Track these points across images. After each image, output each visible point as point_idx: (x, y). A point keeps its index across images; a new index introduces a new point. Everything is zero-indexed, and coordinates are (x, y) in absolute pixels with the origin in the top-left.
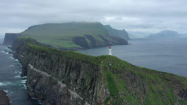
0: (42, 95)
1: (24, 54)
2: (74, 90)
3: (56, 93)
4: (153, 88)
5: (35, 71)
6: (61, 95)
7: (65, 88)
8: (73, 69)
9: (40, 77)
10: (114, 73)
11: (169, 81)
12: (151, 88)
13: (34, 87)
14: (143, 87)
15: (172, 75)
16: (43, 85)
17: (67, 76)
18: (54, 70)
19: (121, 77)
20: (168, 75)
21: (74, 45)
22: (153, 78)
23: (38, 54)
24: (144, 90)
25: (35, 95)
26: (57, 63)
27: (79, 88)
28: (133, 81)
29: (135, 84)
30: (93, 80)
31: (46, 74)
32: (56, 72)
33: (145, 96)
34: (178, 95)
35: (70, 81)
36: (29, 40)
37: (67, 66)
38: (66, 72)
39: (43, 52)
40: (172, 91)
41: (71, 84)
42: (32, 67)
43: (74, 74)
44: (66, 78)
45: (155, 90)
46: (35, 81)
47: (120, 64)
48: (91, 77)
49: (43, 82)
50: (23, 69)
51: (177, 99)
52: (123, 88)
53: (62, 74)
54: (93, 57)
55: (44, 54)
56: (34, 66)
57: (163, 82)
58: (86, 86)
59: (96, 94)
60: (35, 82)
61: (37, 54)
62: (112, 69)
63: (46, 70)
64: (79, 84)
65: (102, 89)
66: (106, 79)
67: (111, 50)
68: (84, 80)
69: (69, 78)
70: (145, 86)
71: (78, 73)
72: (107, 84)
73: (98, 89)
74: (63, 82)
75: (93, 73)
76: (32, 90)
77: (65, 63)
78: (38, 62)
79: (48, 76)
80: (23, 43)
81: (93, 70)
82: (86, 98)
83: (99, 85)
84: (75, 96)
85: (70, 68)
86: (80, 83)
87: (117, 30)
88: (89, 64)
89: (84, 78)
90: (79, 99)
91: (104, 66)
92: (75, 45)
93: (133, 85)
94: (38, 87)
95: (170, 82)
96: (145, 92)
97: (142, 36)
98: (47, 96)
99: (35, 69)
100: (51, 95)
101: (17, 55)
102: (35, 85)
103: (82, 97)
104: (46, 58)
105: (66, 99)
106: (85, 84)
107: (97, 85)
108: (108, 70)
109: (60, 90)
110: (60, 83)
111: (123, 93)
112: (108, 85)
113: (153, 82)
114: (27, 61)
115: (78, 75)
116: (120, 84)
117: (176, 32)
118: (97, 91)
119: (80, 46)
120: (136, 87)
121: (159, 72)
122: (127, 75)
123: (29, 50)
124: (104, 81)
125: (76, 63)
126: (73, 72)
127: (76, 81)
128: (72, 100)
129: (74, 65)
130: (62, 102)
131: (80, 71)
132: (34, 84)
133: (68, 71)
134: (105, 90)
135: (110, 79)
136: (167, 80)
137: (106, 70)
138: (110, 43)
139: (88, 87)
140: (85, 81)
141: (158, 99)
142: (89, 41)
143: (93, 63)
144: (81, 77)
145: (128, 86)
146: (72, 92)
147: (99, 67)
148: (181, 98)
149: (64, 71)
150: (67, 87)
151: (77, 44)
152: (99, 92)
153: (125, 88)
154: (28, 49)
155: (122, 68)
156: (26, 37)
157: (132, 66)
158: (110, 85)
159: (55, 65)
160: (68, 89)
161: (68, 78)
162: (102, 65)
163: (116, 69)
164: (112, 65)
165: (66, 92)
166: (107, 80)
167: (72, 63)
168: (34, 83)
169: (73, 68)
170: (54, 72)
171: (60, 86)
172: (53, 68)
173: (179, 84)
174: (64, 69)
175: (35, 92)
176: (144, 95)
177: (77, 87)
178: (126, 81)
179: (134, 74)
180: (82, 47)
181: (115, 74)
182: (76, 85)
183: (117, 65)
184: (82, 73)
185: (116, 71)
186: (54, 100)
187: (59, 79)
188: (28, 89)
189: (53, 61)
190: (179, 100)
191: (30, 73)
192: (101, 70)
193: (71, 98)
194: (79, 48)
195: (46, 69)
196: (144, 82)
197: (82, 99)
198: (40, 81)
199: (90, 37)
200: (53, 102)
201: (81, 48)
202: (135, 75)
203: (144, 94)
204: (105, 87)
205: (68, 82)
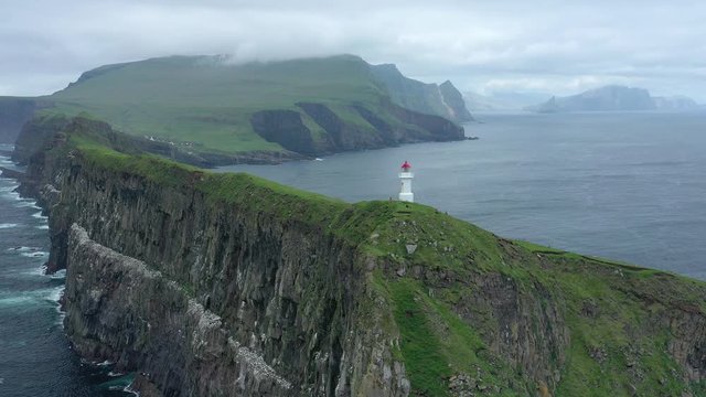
0: (124, 353)
1: (58, 178)
2: (252, 346)
3: (179, 347)
4: (586, 336)
5: (97, 255)
6: (199, 361)
7: (215, 330)
8: (246, 254)
9: (116, 278)
10: (426, 284)
11: (651, 302)
12: (578, 337)
13: (92, 318)
14: (546, 334)
15: (662, 276)
16: (129, 310)
17: (225, 283)
18: (174, 251)
19: (459, 304)
20: (645, 276)
21: (259, 144)
22: (585, 294)
23: (108, 183)
24: (552, 345)
25: (97, 350)
26: (185, 221)
27: (273, 339)
28: (508, 312)
29: (515, 328)
30: (335, 307)
31: (141, 266)
32: (181, 260)
33: (557, 371)
34: (689, 360)
35: (234, 303)
36: (78, 125)
37: (225, 238)
38: (218, 262)
39: (126, 176)
40: (666, 344)
41: (241, 317)
42: (84, 237)
43: (253, 276)
44: (222, 293)
45: (596, 345)
46: (95, 294)
47: (451, 245)
48: (324, 292)
49: (128, 298)
50: (53, 240)
51: (686, 380)
52: (471, 353)
53: (205, 270)
54: (333, 208)
55: (133, 185)
56: (93, 233)
57: (624, 307)
58: (303, 334)
59: (348, 384)
60: (96, 300)
61: (102, 183)
62: (417, 270)
63: (139, 250)
64: (271, 323)
65: (375, 367)
66: (392, 316)
67: (408, 175)
68: (295, 305)
69: (230, 290)
70: (556, 330)
71: (268, 271)
72: (395, 339)
73: (357, 364)
74: (208, 306)
75: (334, 278)
76: (85, 332)
77: (216, 225)
78: (108, 218)
79: (149, 274)
80: (57, 137)
81: (331, 266)
82: (302, 383)
83: (360, 345)
84: (256, 372)
85: (237, 248)
86: (278, 316)
87: (420, 84)
88: (316, 239)
89: (294, 296)
90: (274, 384)
91: (381, 254)
92: (264, 141)
93: (509, 330)
94: (108, 318)
95: (654, 308)
96: (554, 356)
97: (516, 108)
98: (146, 355)
99: (96, 246)
100: (163, 353)
101: (33, 182)
102: (98, 311)
103: (286, 377)
104: (141, 200)
105: (220, 378)
106: (300, 322)
107: (353, 344)
108: (401, 272)
109: (198, 341)
110: (195, 306)
111: (471, 383)
112: (402, 347)
113: (587, 311)
114: (67, 208)
115: (269, 279)
116: (453, 336)
117: (645, 92)
118: (352, 375)
119: (283, 145)
120: (521, 339)
121: (612, 266)
122: (485, 292)
123: (77, 168)
124: (383, 325)
125: (259, 228)
126: (249, 268)
127: (261, 304)
128: (243, 387)
129: (251, 237)
130: (203, 390)
131: (276, 263)
132: (94, 307)
133: (226, 262)
134: (387, 373)
135: (410, 317)
136: (642, 297)
137: (393, 274)
138: (398, 135)
139: (310, 338)
140: (299, 310)
141: (608, 386)
142: (314, 128)
143: (332, 235)
144: (281, 293)
145: (491, 342)
146: (242, 352)
147: (361, 259)
148: (701, 373)
149: (212, 259)
150: (222, 327)
151: (269, 138)
152: (360, 380)
153: (477, 351)
154: (74, 164)
155: (461, 263)
156: (71, 114)
157: (502, 243)
158: (411, 346)
159: (174, 232)
160: (227, 336)
161: (226, 291)
162: (371, 253)
163: (438, 269)
164: (420, 248)
165: (221, 350)
166: (398, 322)
167: (241, 230)
168: (91, 301)
169: (248, 250)
170: (170, 260)
171: (196, 322)
172: (167, 245)
173: (691, 314)
174: (211, 250)
175: (97, 339)
176: (552, 371)
177: (266, 332)
178: (481, 317)
179: (511, 283)
180: (286, 152)
181: (431, 291)
182: (261, 321)
183: (441, 250)
184: (285, 273)
185: (435, 278)
186: (171, 374)
187: (193, 288)
188: (70, 326)
189: (166, 216)
190: (692, 383)
191: (77, 261)
192: (370, 277)
193: (241, 377)
194: (277, 155)
195: (139, 248)
196: (549, 312)
197: (287, 385)
198: (116, 295)
199: (319, 112)
200: (170, 384)
201: (284, 156)
202: (514, 288)
203: (550, 367)
204: (388, 355)
205: (228, 306)
